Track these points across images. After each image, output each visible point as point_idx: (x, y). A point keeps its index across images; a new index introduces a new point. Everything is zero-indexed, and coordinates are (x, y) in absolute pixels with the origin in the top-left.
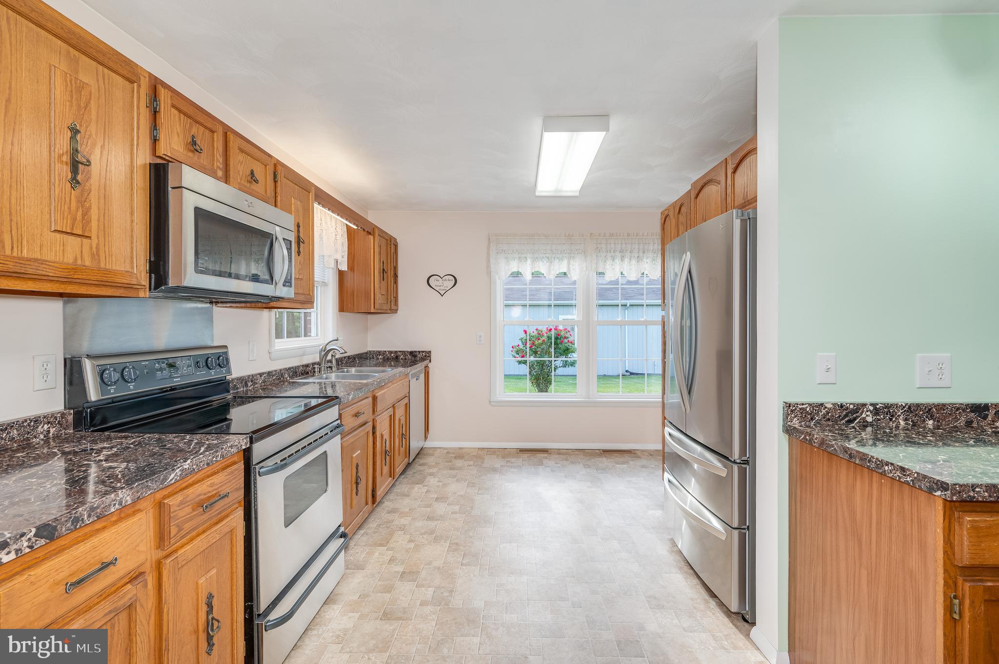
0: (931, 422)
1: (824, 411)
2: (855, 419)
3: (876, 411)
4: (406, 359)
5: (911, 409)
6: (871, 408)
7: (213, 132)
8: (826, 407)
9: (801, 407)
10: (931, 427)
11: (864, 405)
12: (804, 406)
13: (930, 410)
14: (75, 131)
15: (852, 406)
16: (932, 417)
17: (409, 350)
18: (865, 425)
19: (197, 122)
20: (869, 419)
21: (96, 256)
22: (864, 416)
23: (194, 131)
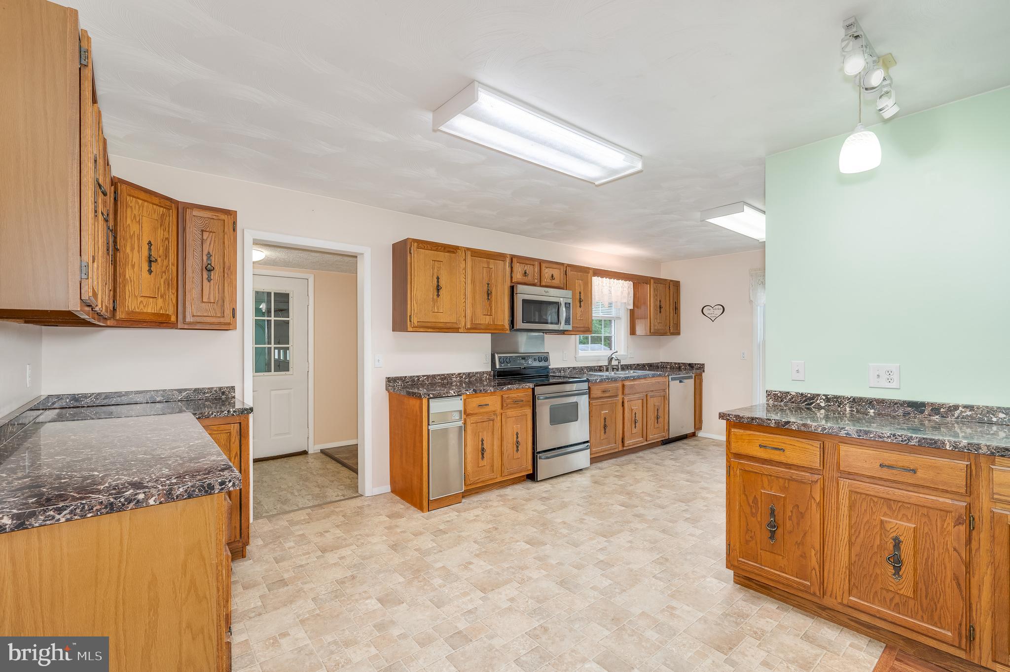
0: (872, 411)
1: (789, 397)
2: (812, 403)
3: (828, 399)
4: (686, 369)
5: (855, 401)
6: (824, 398)
7: (534, 265)
8: (791, 394)
9: (774, 393)
10: (873, 414)
11: (819, 395)
12: (776, 393)
13: (871, 402)
14: (488, 284)
15: (809, 395)
16: (873, 407)
17: (688, 363)
18: (819, 408)
19: (527, 264)
20: (823, 405)
21: (494, 321)
22: (818, 402)
23: (526, 268)
